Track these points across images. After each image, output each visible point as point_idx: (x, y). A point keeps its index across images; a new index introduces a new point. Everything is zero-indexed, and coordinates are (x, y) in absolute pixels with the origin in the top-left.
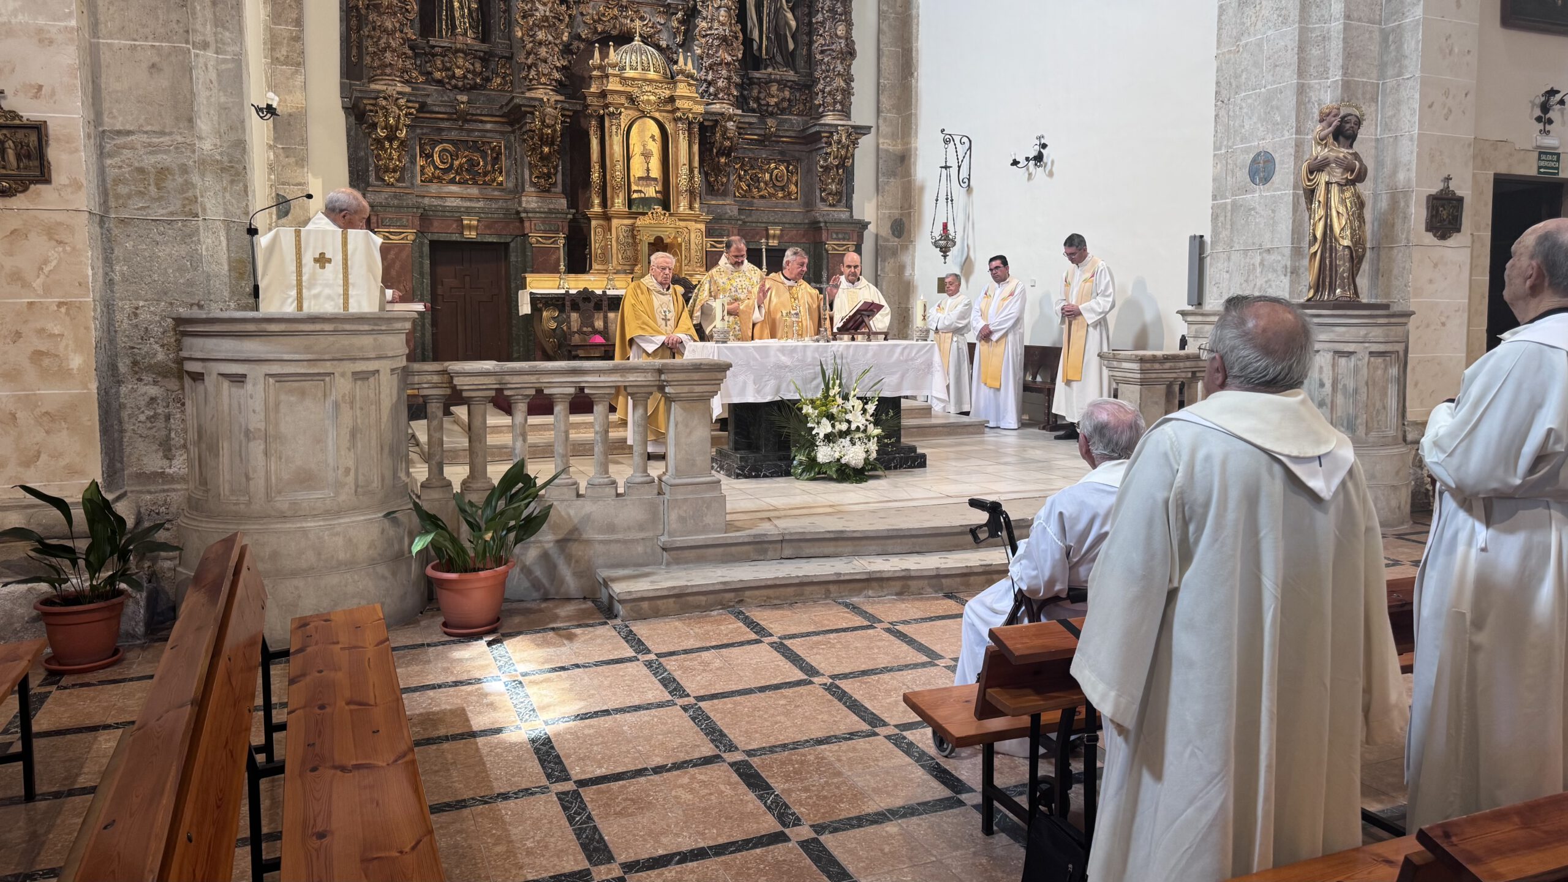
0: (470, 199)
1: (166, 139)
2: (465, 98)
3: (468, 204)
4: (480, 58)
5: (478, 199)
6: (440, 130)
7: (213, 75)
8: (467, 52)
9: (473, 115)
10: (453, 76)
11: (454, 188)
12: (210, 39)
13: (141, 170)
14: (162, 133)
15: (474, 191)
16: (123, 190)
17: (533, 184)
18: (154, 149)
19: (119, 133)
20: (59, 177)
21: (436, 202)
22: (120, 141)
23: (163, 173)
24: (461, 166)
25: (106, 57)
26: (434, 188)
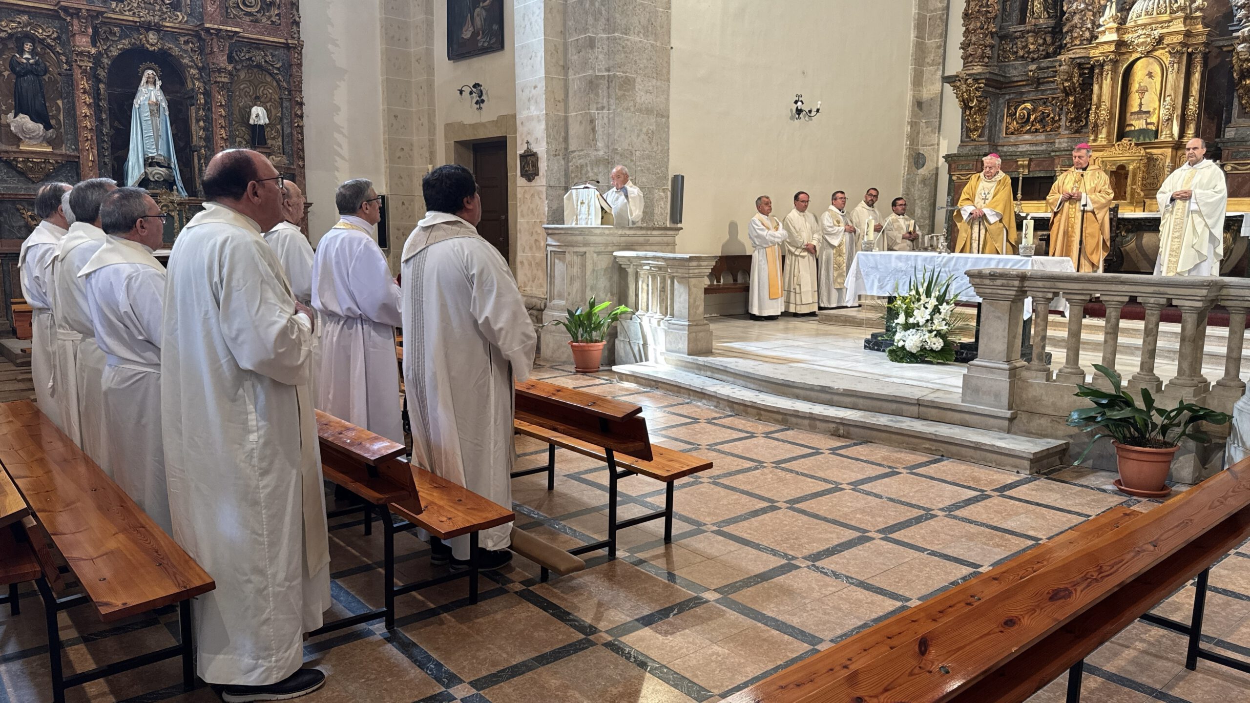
0: (1036, 144)
1: (582, 153)
2: (1033, 67)
3: (1034, 148)
4: (1049, 32)
5: (1042, 144)
6: (1022, 93)
7: (606, 120)
8: (1037, 31)
9: (1045, 78)
10: (1029, 52)
11: (1027, 137)
12: (605, 104)
13: (577, 167)
14: (582, 150)
15: (1041, 137)
16: (573, 175)
17: (1067, 128)
18: (580, 157)
19: (573, 152)
20: (541, 173)
21: (1012, 149)
22: (573, 155)
23: (582, 166)
24: (1036, 118)
25: (570, 121)
26: (1013, 139)
